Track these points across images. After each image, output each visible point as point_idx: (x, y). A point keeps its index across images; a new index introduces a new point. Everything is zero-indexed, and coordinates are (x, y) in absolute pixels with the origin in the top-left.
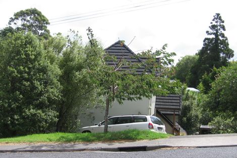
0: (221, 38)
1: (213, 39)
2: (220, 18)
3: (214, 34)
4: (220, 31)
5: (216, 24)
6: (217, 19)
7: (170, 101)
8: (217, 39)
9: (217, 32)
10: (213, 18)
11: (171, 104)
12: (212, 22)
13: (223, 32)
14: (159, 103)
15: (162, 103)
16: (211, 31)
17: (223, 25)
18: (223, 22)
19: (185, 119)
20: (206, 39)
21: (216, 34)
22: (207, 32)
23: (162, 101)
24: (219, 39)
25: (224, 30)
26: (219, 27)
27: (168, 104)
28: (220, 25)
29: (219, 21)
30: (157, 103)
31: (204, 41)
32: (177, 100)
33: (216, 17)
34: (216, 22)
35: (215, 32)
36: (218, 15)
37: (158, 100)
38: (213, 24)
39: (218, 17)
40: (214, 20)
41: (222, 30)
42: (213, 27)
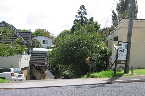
0: (84, 20)
1: (80, 20)
2: (84, 8)
3: (80, 17)
4: (84, 16)
5: (81, 11)
6: (82, 8)
7: (39, 58)
8: (82, 20)
9: (82, 16)
10: (80, 7)
11: (40, 60)
12: (79, 10)
13: (86, 16)
14: (32, 60)
15: (34, 60)
16: (78, 15)
17: (86, 12)
18: (86, 10)
19: (54, 69)
20: (75, 20)
21: (81, 17)
22: (76, 16)
23: (34, 58)
24: (83, 20)
25: (86, 15)
26: (83, 13)
27: (37, 60)
28: (84, 12)
29: (83, 9)
30: (31, 60)
31: (74, 21)
32: (43, 57)
33: (81, 7)
34: (82, 10)
35: (81, 16)
36: (83, 5)
37: (32, 58)
38: (80, 11)
39: (83, 7)
40: (80, 9)
41: (85, 15)
42: (80, 13)
